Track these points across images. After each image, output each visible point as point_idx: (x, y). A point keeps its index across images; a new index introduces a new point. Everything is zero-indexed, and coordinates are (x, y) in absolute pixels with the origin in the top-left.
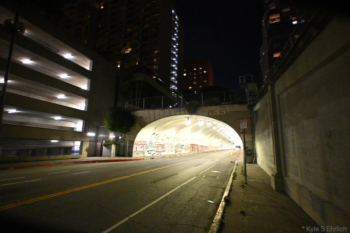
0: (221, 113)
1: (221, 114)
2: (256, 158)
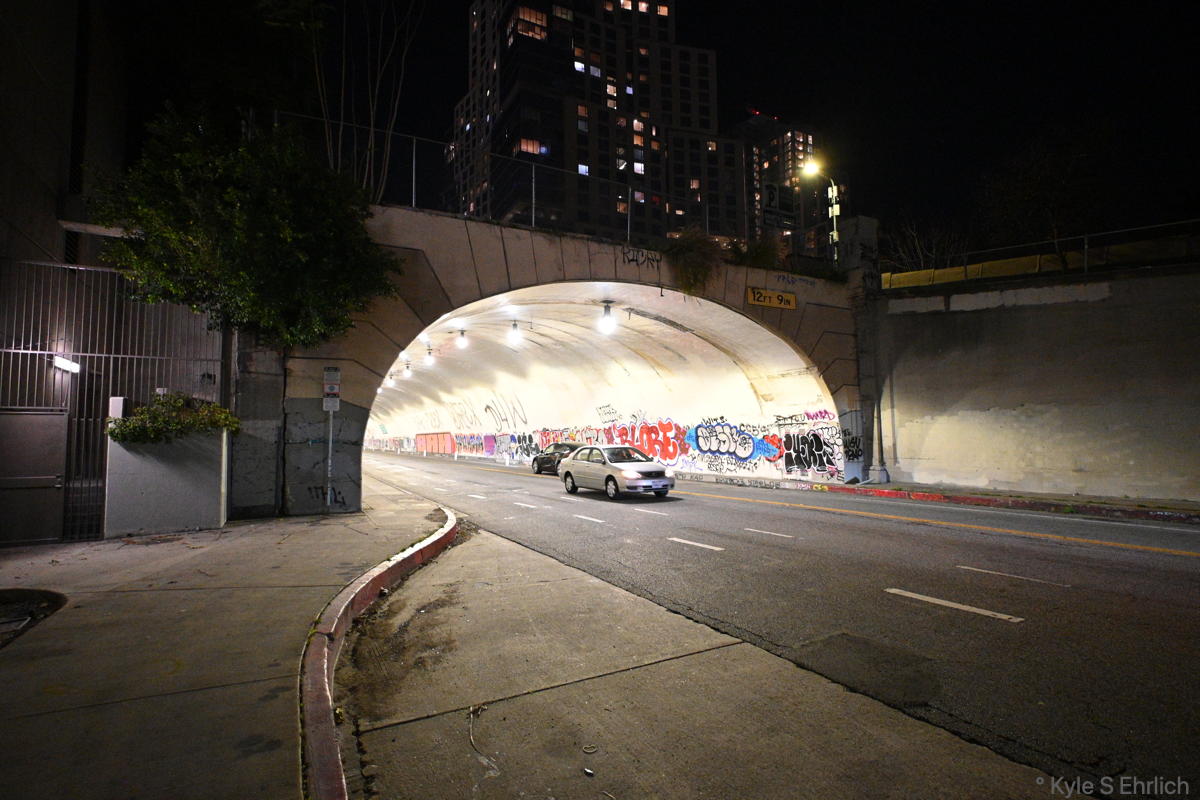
0: (781, 301)
1: (782, 305)
2: (882, 462)
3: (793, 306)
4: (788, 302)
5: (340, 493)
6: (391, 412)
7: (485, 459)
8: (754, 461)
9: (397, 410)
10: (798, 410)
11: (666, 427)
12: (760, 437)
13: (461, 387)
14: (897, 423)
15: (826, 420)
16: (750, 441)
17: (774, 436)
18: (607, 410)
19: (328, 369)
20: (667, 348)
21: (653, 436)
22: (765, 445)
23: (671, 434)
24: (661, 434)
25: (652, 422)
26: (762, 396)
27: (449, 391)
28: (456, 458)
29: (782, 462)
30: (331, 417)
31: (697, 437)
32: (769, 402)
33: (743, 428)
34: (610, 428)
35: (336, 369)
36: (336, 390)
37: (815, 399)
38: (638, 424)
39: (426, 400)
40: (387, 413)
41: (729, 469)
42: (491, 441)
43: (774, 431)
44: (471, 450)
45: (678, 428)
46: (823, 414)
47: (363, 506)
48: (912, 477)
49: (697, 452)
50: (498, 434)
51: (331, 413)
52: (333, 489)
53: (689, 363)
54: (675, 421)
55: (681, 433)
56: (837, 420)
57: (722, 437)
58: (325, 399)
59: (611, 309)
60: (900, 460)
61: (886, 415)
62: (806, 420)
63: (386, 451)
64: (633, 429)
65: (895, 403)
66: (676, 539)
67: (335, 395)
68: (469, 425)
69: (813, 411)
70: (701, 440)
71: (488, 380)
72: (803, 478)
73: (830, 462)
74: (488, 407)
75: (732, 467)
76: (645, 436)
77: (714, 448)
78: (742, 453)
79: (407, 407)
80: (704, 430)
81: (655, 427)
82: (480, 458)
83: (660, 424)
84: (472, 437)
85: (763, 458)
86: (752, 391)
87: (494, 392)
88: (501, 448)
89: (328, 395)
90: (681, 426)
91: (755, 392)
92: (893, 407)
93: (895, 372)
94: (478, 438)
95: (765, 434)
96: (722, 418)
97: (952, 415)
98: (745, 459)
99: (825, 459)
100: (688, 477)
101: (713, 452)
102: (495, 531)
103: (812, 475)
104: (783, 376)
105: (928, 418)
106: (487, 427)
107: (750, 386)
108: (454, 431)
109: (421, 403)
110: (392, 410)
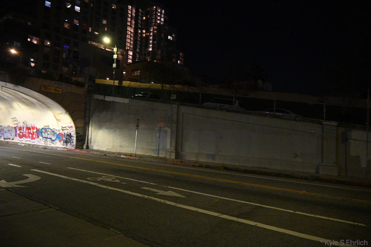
0: (56, 90)
1: (56, 92)
2: (88, 143)
3: (60, 92)
4: (59, 91)
8: (56, 141)
10: (66, 125)
11: (33, 128)
12: (58, 133)
14: (92, 131)
15: (72, 129)
16: (55, 134)
17: (61, 133)
18: (15, 119)
20: (27, 100)
21: (29, 131)
22: (59, 136)
23: (35, 131)
24: (32, 130)
25: (29, 126)
26: (58, 120)
29: (62, 142)
31: (42, 132)
32: (60, 122)
33: (54, 130)
34: (16, 127)
37: (69, 122)
38: (25, 126)
41: (49, 144)
43: (61, 132)
45: (37, 129)
46: (72, 127)
48: (93, 148)
49: (42, 138)
53: (36, 106)
54: (36, 126)
55: (38, 130)
56: (75, 129)
57: (49, 133)
60: (92, 142)
61: (90, 128)
62: (68, 129)
64: (23, 128)
65: (93, 126)
69: (70, 126)
70: (43, 133)
72: (66, 147)
73: (73, 142)
75: (50, 143)
76: (27, 131)
77: (46, 137)
78: (53, 139)
80: (44, 130)
81: (30, 128)
83: (32, 127)
85: (58, 141)
86: (54, 118)
91: (56, 118)
92: (92, 126)
93: (93, 116)
95: (59, 132)
96: (48, 126)
97: (102, 130)
98: (53, 141)
99: (72, 141)
101: (46, 138)
103: (69, 146)
104: (61, 114)
105: (98, 130)
107: (54, 116)
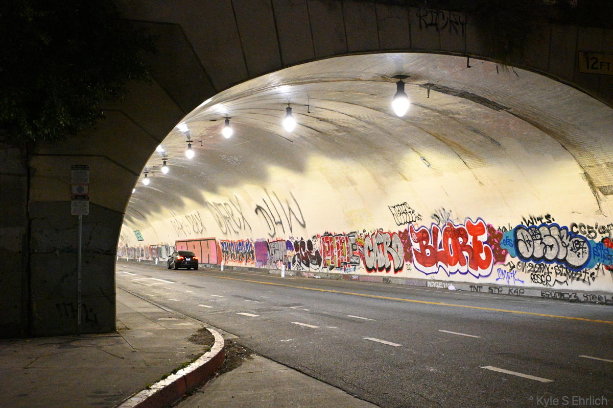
5: (91, 310)
6: (148, 216)
7: (256, 269)
8: (590, 271)
9: (153, 213)
11: (477, 229)
12: (598, 240)
13: (227, 185)
16: (585, 245)
18: (403, 208)
19: (76, 167)
20: (476, 131)
21: (461, 239)
22: (605, 250)
23: (483, 238)
26: (600, 189)
27: (213, 190)
28: (222, 269)
30: (80, 223)
31: (517, 241)
33: (575, 229)
34: (406, 231)
35: (85, 167)
36: (85, 191)
38: (441, 225)
39: (187, 201)
40: (143, 218)
41: (558, 281)
42: (263, 247)
44: (240, 260)
45: (491, 229)
47: (118, 325)
49: (516, 260)
50: (271, 240)
51: (80, 217)
52: (84, 305)
53: (504, 149)
54: (488, 221)
55: (495, 236)
57: (549, 241)
58: (73, 202)
59: (406, 86)
63: (142, 261)
64: (435, 232)
66: (490, 368)
67: (84, 197)
68: (237, 229)
70: (521, 245)
71: (259, 177)
74: (259, 208)
75: (563, 279)
76: (450, 241)
77: (538, 254)
79: (165, 210)
80: (525, 233)
81: (462, 229)
82: (250, 269)
83: (469, 225)
84: (241, 244)
85: (602, 267)
87: (265, 190)
88: (275, 256)
89: (76, 197)
90: (496, 228)
91: (591, 183)
94: (248, 244)
95: (605, 236)
96: (548, 217)
98: (579, 268)
100: (506, 291)
101: (537, 260)
102: (269, 355)
106: (259, 231)
108: (220, 237)
109: (181, 204)
110: (149, 213)
